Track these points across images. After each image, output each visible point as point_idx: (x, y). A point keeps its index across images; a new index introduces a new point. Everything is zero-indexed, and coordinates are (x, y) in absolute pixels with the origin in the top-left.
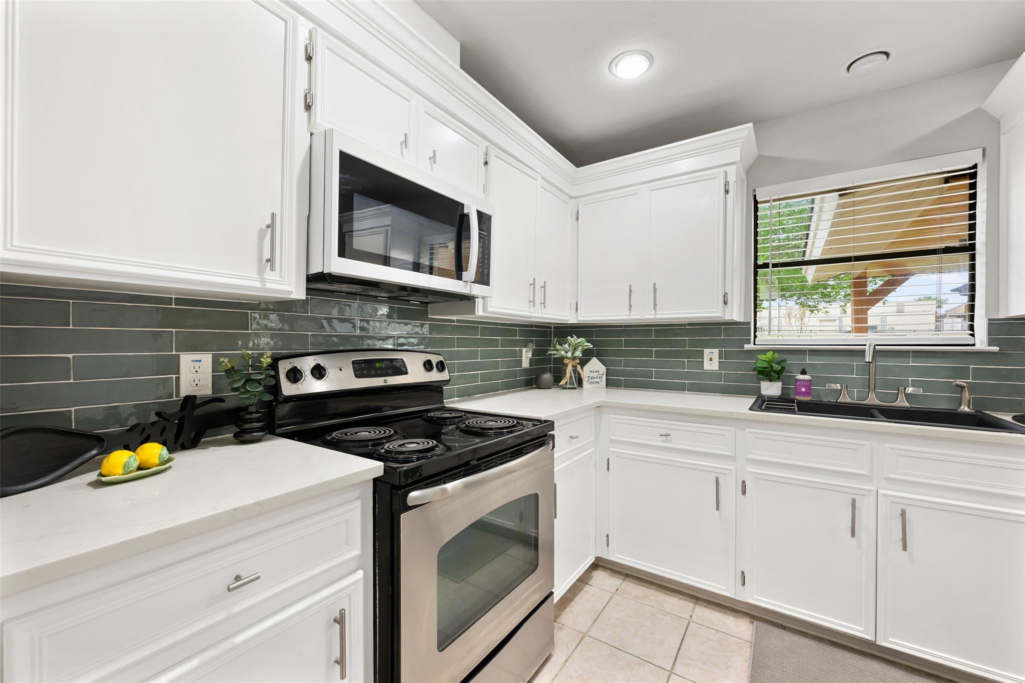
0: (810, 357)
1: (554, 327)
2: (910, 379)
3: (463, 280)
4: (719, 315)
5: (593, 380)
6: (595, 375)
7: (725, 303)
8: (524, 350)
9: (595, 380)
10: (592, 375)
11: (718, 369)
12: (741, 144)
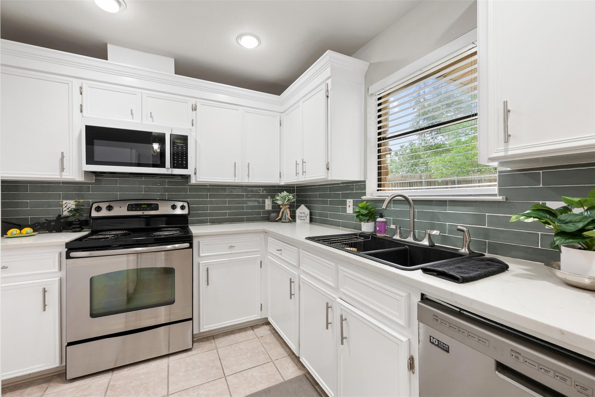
0: (393, 205)
1: (296, 187)
2: (447, 223)
3: (166, 167)
4: (324, 177)
5: (302, 218)
6: (303, 215)
7: (328, 169)
8: (266, 200)
9: (303, 218)
10: (301, 215)
11: (352, 213)
12: (330, 65)
